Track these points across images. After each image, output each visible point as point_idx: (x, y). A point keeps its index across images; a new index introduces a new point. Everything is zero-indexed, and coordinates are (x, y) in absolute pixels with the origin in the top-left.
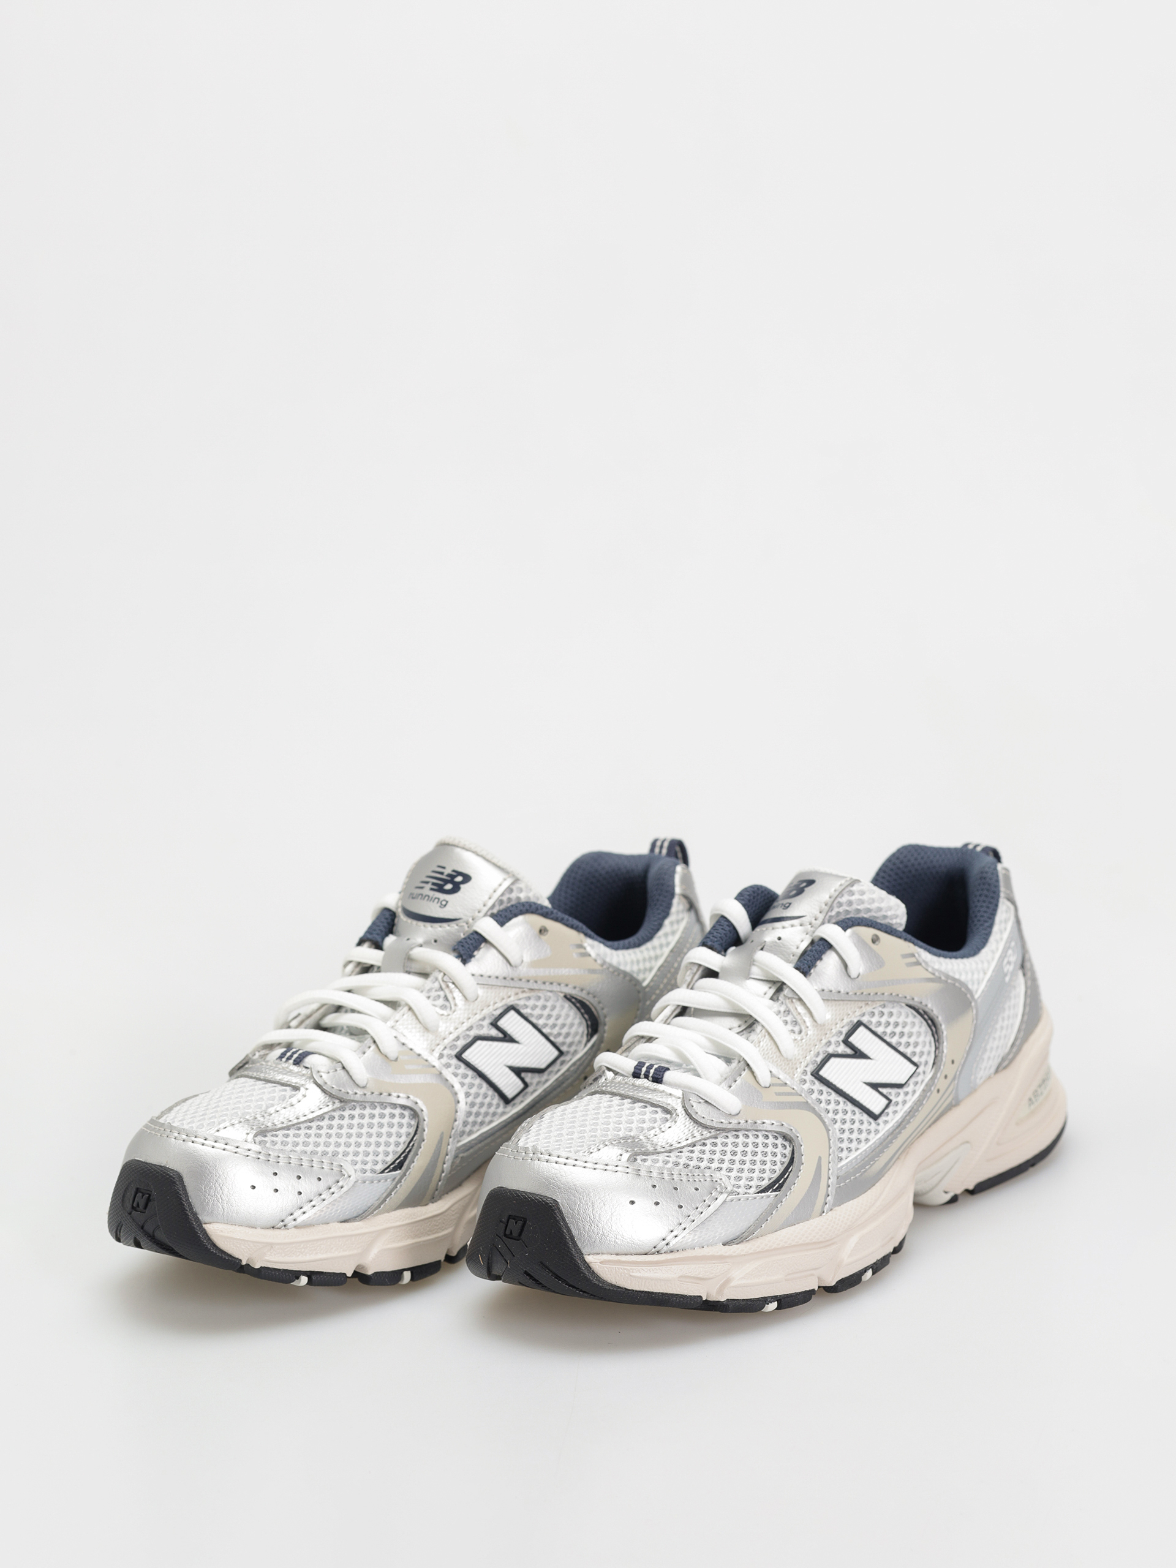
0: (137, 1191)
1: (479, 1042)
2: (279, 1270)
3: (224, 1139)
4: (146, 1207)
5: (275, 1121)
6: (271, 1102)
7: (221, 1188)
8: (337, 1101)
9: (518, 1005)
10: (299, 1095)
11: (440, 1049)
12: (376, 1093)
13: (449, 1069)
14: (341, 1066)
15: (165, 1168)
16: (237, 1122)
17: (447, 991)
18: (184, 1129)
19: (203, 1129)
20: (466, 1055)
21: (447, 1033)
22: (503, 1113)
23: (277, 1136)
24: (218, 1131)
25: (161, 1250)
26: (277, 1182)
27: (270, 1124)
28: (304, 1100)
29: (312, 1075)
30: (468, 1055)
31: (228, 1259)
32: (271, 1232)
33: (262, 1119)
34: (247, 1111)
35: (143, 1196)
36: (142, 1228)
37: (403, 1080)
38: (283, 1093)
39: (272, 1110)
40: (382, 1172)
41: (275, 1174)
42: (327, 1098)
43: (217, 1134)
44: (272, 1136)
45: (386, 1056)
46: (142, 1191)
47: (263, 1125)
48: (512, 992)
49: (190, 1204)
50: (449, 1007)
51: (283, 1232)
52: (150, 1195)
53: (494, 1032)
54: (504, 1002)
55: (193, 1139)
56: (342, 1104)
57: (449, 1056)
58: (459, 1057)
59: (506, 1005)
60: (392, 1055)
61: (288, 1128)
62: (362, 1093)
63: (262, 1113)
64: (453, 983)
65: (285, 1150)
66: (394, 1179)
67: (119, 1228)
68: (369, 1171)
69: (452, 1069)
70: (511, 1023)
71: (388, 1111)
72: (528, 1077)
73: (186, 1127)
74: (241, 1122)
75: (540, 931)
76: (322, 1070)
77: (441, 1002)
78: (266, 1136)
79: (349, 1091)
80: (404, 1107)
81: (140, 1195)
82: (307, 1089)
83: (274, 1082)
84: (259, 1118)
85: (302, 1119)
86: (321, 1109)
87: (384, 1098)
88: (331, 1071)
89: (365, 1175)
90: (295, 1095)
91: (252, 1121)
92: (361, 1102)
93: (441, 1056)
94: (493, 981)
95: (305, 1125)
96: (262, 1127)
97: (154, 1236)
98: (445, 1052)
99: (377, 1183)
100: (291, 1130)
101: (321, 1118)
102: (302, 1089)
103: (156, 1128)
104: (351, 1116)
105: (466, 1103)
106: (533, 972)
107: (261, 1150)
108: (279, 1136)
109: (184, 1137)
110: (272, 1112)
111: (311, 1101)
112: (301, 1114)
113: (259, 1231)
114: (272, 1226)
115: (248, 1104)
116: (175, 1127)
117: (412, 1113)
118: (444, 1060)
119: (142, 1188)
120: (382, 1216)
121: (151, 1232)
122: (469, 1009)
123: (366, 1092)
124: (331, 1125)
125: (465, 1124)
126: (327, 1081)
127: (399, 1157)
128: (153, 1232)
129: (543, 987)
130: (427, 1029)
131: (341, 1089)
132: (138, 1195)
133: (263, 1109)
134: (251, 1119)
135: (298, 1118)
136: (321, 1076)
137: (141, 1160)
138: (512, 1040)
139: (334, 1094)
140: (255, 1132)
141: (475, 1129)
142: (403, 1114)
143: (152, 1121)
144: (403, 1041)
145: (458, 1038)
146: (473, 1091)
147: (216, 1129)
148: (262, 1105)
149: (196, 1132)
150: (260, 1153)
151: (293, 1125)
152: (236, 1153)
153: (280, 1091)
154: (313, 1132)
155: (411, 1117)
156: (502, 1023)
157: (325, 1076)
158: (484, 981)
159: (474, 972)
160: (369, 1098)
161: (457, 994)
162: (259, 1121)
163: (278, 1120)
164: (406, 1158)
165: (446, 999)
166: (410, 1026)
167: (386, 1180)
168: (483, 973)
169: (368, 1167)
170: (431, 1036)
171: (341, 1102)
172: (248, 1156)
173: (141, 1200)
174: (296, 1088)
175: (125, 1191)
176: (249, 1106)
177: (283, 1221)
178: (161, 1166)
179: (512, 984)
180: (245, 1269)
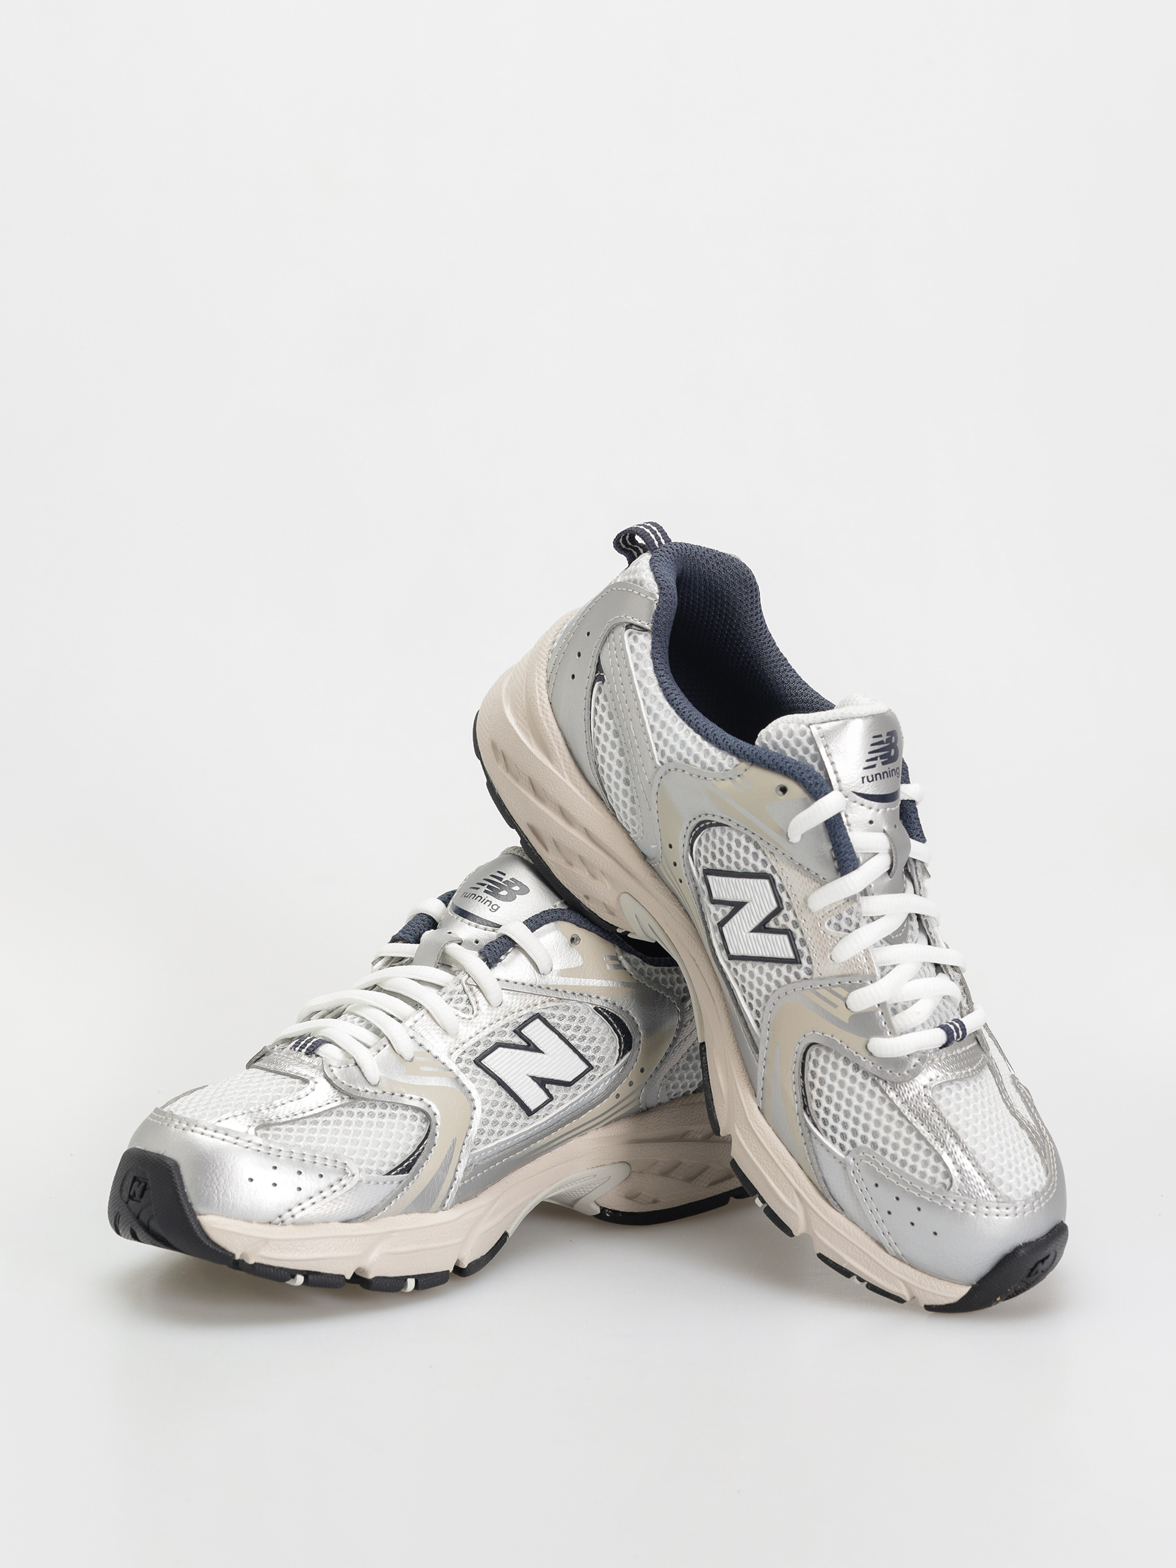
0: (135, 1179)
1: (500, 1049)
2: (273, 1267)
3: (224, 1129)
4: (142, 1196)
5: (279, 1115)
6: (279, 1094)
7: (217, 1179)
8: (346, 1097)
9: (544, 1014)
10: (308, 1088)
11: (458, 1052)
12: (388, 1092)
13: (467, 1074)
14: (353, 1062)
15: (163, 1156)
16: (240, 1113)
17: (470, 994)
18: (185, 1118)
19: (205, 1119)
20: (486, 1062)
21: (467, 1037)
22: (526, 1125)
23: (280, 1130)
24: (219, 1121)
25: (155, 1241)
26: (275, 1176)
27: (274, 1118)
28: (312, 1094)
29: (323, 1068)
30: (487, 1062)
31: (221, 1253)
32: (268, 1227)
33: (265, 1112)
34: (252, 1102)
35: (140, 1184)
36: (138, 1218)
37: (418, 1081)
38: (292, 1085)
39: (277, 1102)
40: (389, 1174)
41: (275, 1168)
42: (336, 1093)
43: (218, 1124)
44: (275, 1130)
45: (401, 1056)
46: (140, 1179)
47: (267, 1118)
48: (539, 1000)
49: (185, 1194)
50: (472, 1011)
51: (279, 1228)
52: (146, 1184)
53: (517, 1040)
54: (529, 1010)
55: (193, 1128)
56: (351, 1101)
57: (468, 1061)
58: (478, 1062)
59: (532, 1012)
60: (408, 1055)
61: (293, 1122)
62: (373, 1091)
63: (268, 1106)
64: (478, 987)
65: (288, 1144)
66: (400, 1182)
67: (117, 1219)
68: (375, 1172)
69: (470, 1074)
70: (536, 1032)
71: (399, 1112)
72: (553, 1089)
73: (188, 1116)
74: (244, 1114)
75: (572, 940)
76: (334, 1064)
77: (463, 1005)
78: (268, 1130)
79: (360, 1088)
80: (417, 1109)
81: (136, 1183)
82: (316, 1083)
83: (284, 1074)
84: (263, 1111)
85: (308, 1114)
86: (329, 1103)
87: (396, 1098)
88: (343, 1066)
89: (371, 1175)
90: (304, 1088)
91: (256, 1113)
92: (372, 1100)
93: (459, 1060)
94: (520, 988)
95: (311, 1120)
96: (266, 1120)
97: (148, 1225)
98: (464, 1056)
99: (383, 1184)
100: (296, 1124)
101: (329, 1112)
102: (311, 1082)
103: (160, 1118)
104: (360, 1114)
105: (483, 1111)
106: (562, 981)
107: (261, 1143)
108: (282, 1131)
109: (184, 1125)
110: (277, 1105)
111: (321, 1095)
112: (307, 1108)
113: (255, 1225)
114: (269, 1221)
115: (255, 1094)
116: (176, 1116)
117: (424, 1116)
118: (462, 1065)
119: (139, 1176)
120: (387, 1219)
121: (146, 1222)
122: (492, 1014)
123: (377, 1091)
124: (339, 1121)
125: (481, 1132)
126: (337, 1076)
127: (408, 1160)
128: (148, 1222)
129: (572, 997)
130: (445, 1031)
131: (351, 1085)
132: (134, 1184)
133: (269, 1100)
134: (255, 1110)
135: (304, 1113)
136: (332, 1071)
137: (141, 1148)
138: (537, 1050)
139: (343, 1089)
140: (257, 1125)
141: (492, 1138)
142: (415, 1116)
143: (157, 1110)
144: (420, 1041)
145: (478, 1043)
146: (491, 1098)
147: (218, 1119)
148: (268, 1096)
149: (197, 1121)
150: (260, 1145)
151: (299, 1119)
152: (235, 1144)
153: (289, 1083)
154: (319, 1127)
155: (423, 1121)
156: (525, 1031)
157: (336, 1071)
158: (510, 986)
159: (500, 977)
160: (380, 1096)
161: (480, 997)
162: (263, 1113)
163: (283, 1112)
164: (414, 1161)
165: (469, 1002)
166: (429, 1028)
167: (392, 1183)
168: (508, 979)
169: (374, 1168)
170: (450, 1040)
171: (350, 1098)
172: (247, 1148)
173: (137, 1190)
174: (305, 1081)
175: (124, 1179)
176: (255, 1096)
177: (280, 1217)
178: (158, 1155)
179: (539, 991)
180: (238, 1265)
